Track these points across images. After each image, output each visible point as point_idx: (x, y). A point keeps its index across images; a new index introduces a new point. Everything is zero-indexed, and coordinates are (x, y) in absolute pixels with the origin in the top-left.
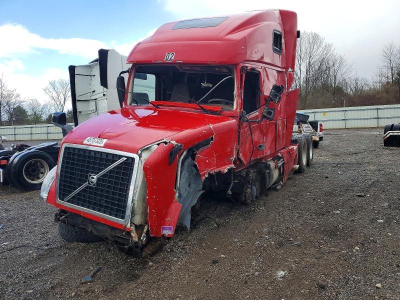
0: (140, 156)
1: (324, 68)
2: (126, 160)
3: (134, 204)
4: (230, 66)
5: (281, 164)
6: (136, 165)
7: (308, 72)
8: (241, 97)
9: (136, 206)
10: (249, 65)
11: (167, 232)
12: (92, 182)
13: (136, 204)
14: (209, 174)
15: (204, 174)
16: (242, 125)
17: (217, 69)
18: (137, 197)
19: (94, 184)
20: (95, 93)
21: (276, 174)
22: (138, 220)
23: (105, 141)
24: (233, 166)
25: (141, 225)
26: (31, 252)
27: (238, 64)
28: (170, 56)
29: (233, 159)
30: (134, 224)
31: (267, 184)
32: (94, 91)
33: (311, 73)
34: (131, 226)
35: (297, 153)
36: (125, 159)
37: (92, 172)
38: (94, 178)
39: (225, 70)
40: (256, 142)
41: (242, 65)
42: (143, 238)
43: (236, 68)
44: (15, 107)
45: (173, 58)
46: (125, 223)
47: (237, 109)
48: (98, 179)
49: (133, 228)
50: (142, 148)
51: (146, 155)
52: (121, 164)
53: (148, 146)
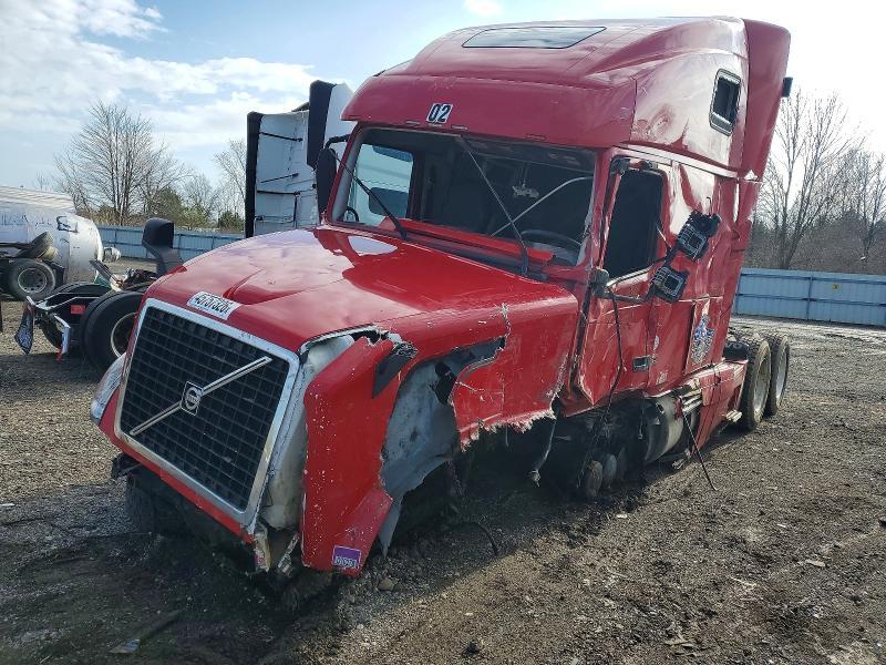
0: (303, 359)
1: (852, 173)
2: (269, 364)
3: (271, 478)
4: (585, 151)
5: (692, 406)
6: (289, 381)
7: (809, 179)
8: (602, 235)
9: (276, 481)
10: (636, 155)
11: (344, 563)
12: (192, 404)
13: (277, 477)
14: (483, 432)
15: (469, 433)
16: (596, 303)
17: (552, 156)
18: (281, 459)
19: (193, 408)
20: (296, 180)
21: (674, 432)
22: (278, 516)
23: (235, 306)
24: (550, 412)
25: (284, 530)
26: (50, 538)
27: (607, 149)
28: (441, 112)
29: (553, 394)
30: (267, 525)
31: (648, 454)
32: (295, 175)
33: (818, 184)
34: (258, 530)
35: (741, 381)
36: (268, 360)
37: (195, 380)
38: (196, 395)
39: (572, 160)
40: (631, 348)
41: (616, 151)
42: (284, 564)
43: (601, 159)
44: (161, 187)
45: (446, 117)
46: (246, 519)
47: (586, 261)
48: (205, 399)
49: (261, 537)
50: (311, 339)
51: (318, 359)
52: (258, 371)
53: (329, 337)
